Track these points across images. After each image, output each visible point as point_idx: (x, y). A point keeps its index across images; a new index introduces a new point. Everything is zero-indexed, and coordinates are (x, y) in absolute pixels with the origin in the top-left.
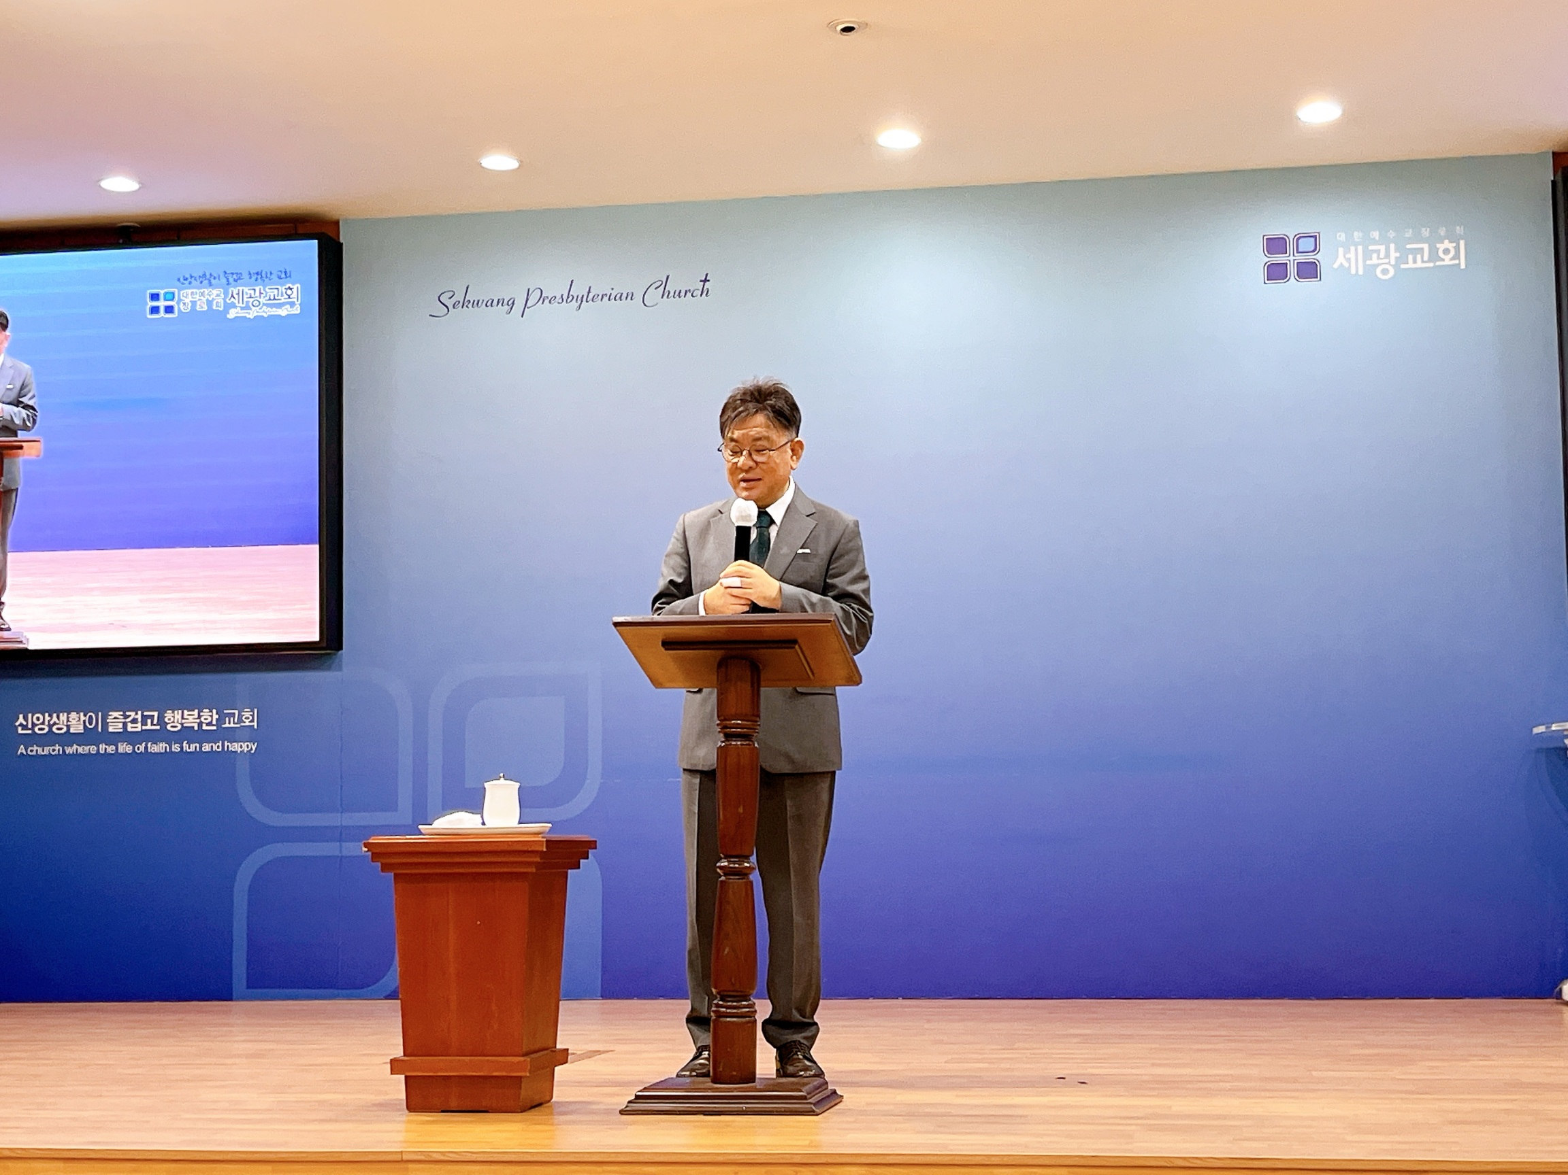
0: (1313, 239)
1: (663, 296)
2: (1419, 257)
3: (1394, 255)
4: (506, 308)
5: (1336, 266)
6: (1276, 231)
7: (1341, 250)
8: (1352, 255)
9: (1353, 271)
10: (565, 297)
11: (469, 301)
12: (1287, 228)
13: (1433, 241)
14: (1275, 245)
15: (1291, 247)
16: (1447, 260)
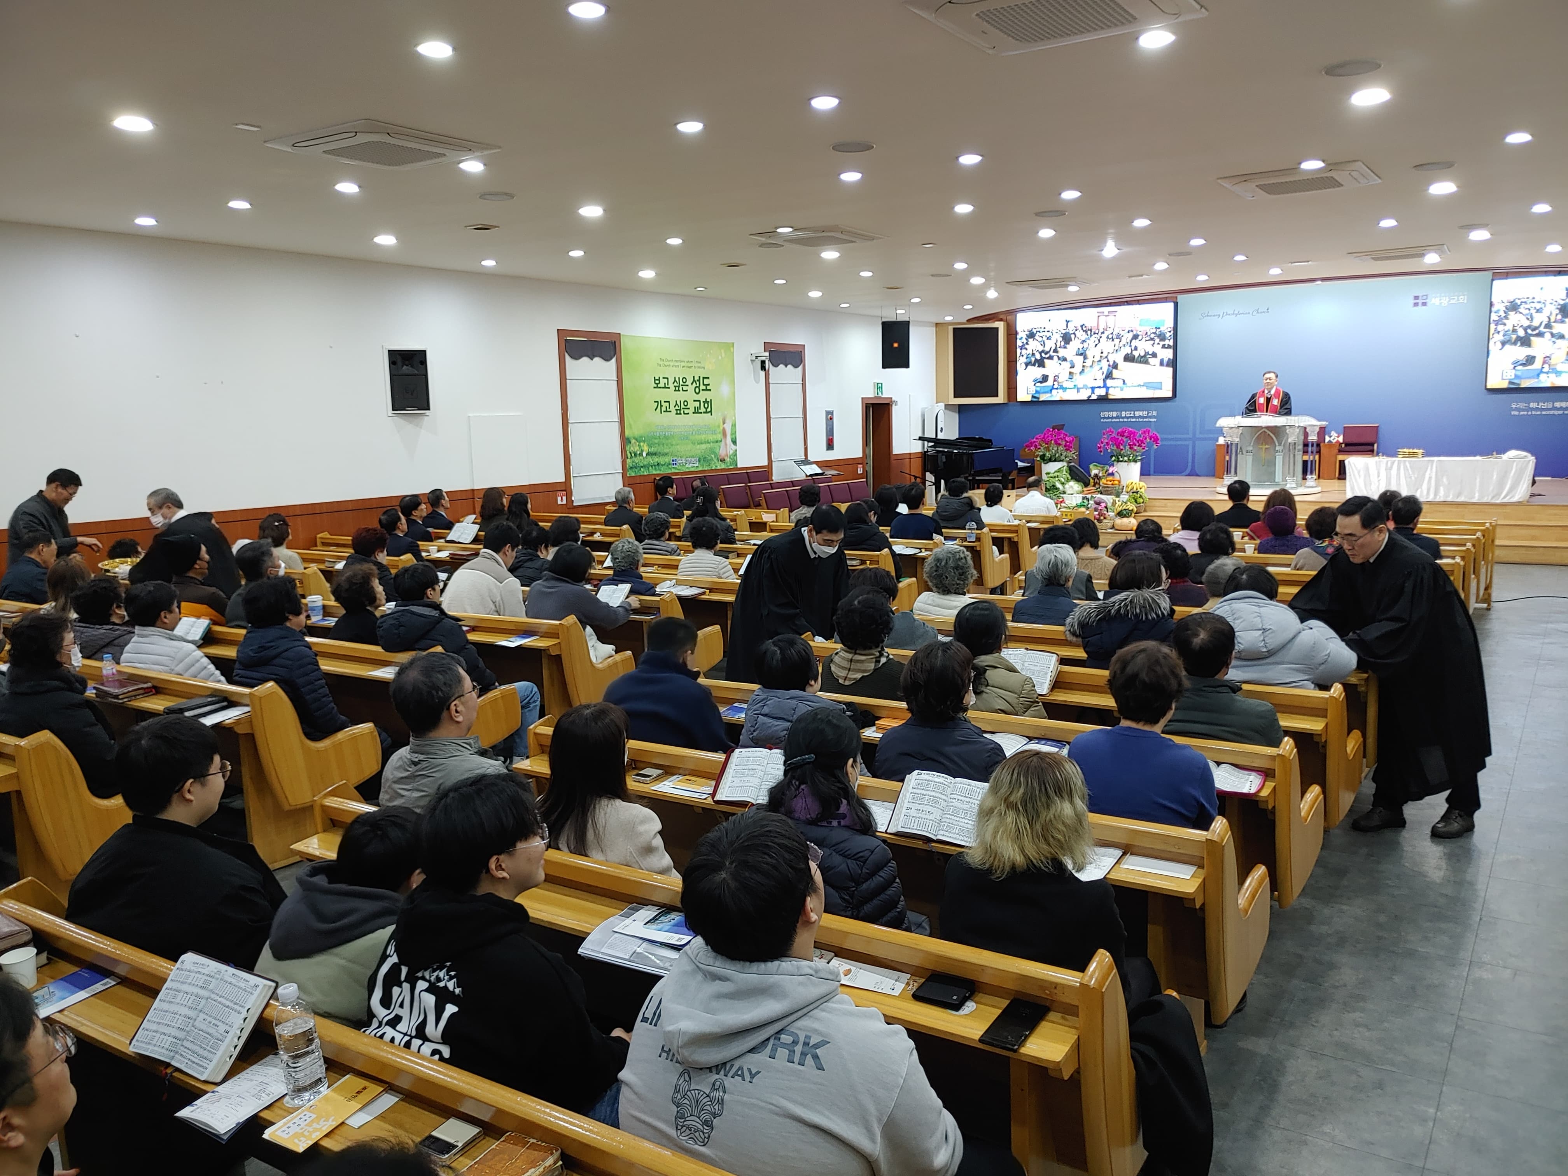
0: (1427, 295)
1: (1257, 313)
2: (1454, 300)
3: (1448, 300)
5: (1432, 303)
7: (1435, 299)
8: (1438, 299)
9: (1438, 303)
10: (1233, 313)
11: (1209, 315)
12: (1418, 290)
13: (1458, 296)
14: (1418, 296)
15: (1420, 298)
16: (1461, 301)
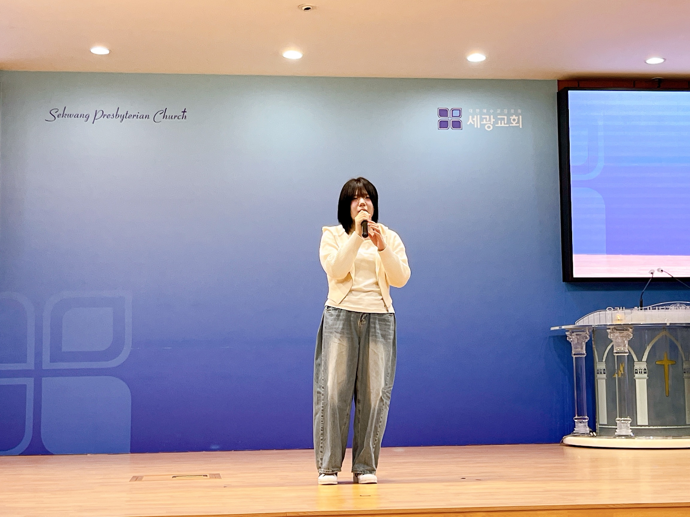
0: (459, 111)
1: (164, 117)
2: (503, 122)
3: (492, 120)
4: (85, 119)
5: (468, 123)
6: (443, 107)
7: (470, 117)
8: (475, 119)
9: (476, 127)
10: (115, 116)
11: (66, 115)
12: (448, 105)
13: (509, 115)
14: (443, 112)
15: (450, 113)
16: (514, 125)
